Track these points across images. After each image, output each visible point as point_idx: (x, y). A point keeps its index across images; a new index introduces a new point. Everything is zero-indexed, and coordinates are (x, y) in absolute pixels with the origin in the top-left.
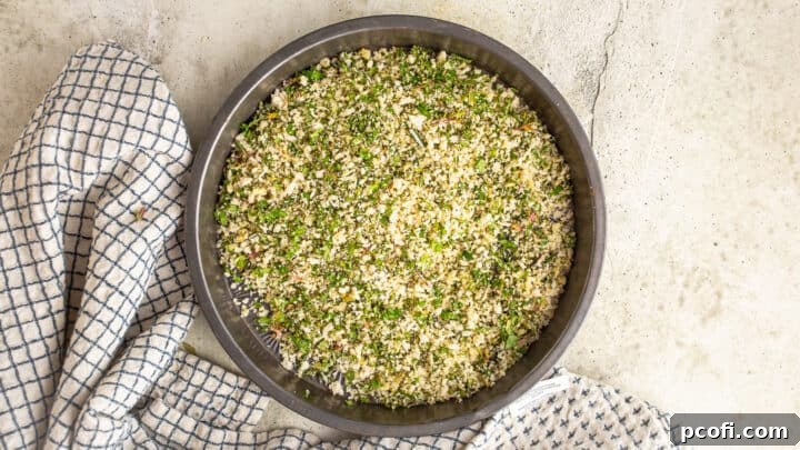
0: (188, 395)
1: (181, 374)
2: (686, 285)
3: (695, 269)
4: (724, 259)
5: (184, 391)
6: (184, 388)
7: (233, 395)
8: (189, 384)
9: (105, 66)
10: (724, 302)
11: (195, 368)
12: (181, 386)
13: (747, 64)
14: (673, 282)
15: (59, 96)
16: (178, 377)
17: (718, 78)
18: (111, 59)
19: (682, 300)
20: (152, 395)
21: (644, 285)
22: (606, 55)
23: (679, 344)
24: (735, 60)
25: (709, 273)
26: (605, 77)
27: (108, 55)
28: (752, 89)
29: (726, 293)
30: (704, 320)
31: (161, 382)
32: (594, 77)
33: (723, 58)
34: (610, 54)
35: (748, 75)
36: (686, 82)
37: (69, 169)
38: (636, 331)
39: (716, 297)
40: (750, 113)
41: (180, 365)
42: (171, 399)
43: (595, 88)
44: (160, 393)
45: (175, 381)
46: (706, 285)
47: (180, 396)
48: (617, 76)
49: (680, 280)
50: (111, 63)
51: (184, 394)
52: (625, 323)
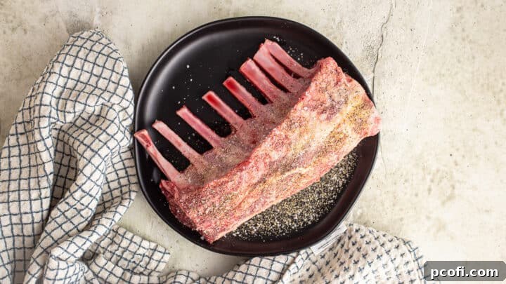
0: (119, 253)
1: (115, 239)
2: (432, 181)
3: (438, 171)
4: (456, 165)
5: (116, 250)
6: (116, 248)
7: (147, 254)
8: (119, 246)
9: (88, 45)
10: (456, 192)
11: (123, 237)
12: (115, 247)
13: (470, 42)
14: (424, 179)
15: (57, 61)
16: (113, 242)
17: (452, 51)
18: (93, 41)
19: (430, 190)
20: (97, 252)
21: (406, 181)
22: (382, 36)
23: (428, 218)
24: (463, 39)
25: (447, 173)
26: (382, 50)
27: (92, 38)
28: (474, 58)
29: (457, 185)
30: (443, 203)
31: (102, 244)
32: (375, 50)
33: (455, 38)
34: (384, 37)
35: (471, 48)
36: (432, 54)
37: (57, 110)
38: (401, 210)
39: (451, 189)
40: (473, 73)
41: (114, 234)
42: (108, 255)
43: (375, 57)
44: (102, 251)
45: (111, 244)
46: (445, 180)
47: (114, 254)
48: (389, 49)
49: (429, 178)
50: (93, 43)
51: (116, 252)
52: (394, 205)
